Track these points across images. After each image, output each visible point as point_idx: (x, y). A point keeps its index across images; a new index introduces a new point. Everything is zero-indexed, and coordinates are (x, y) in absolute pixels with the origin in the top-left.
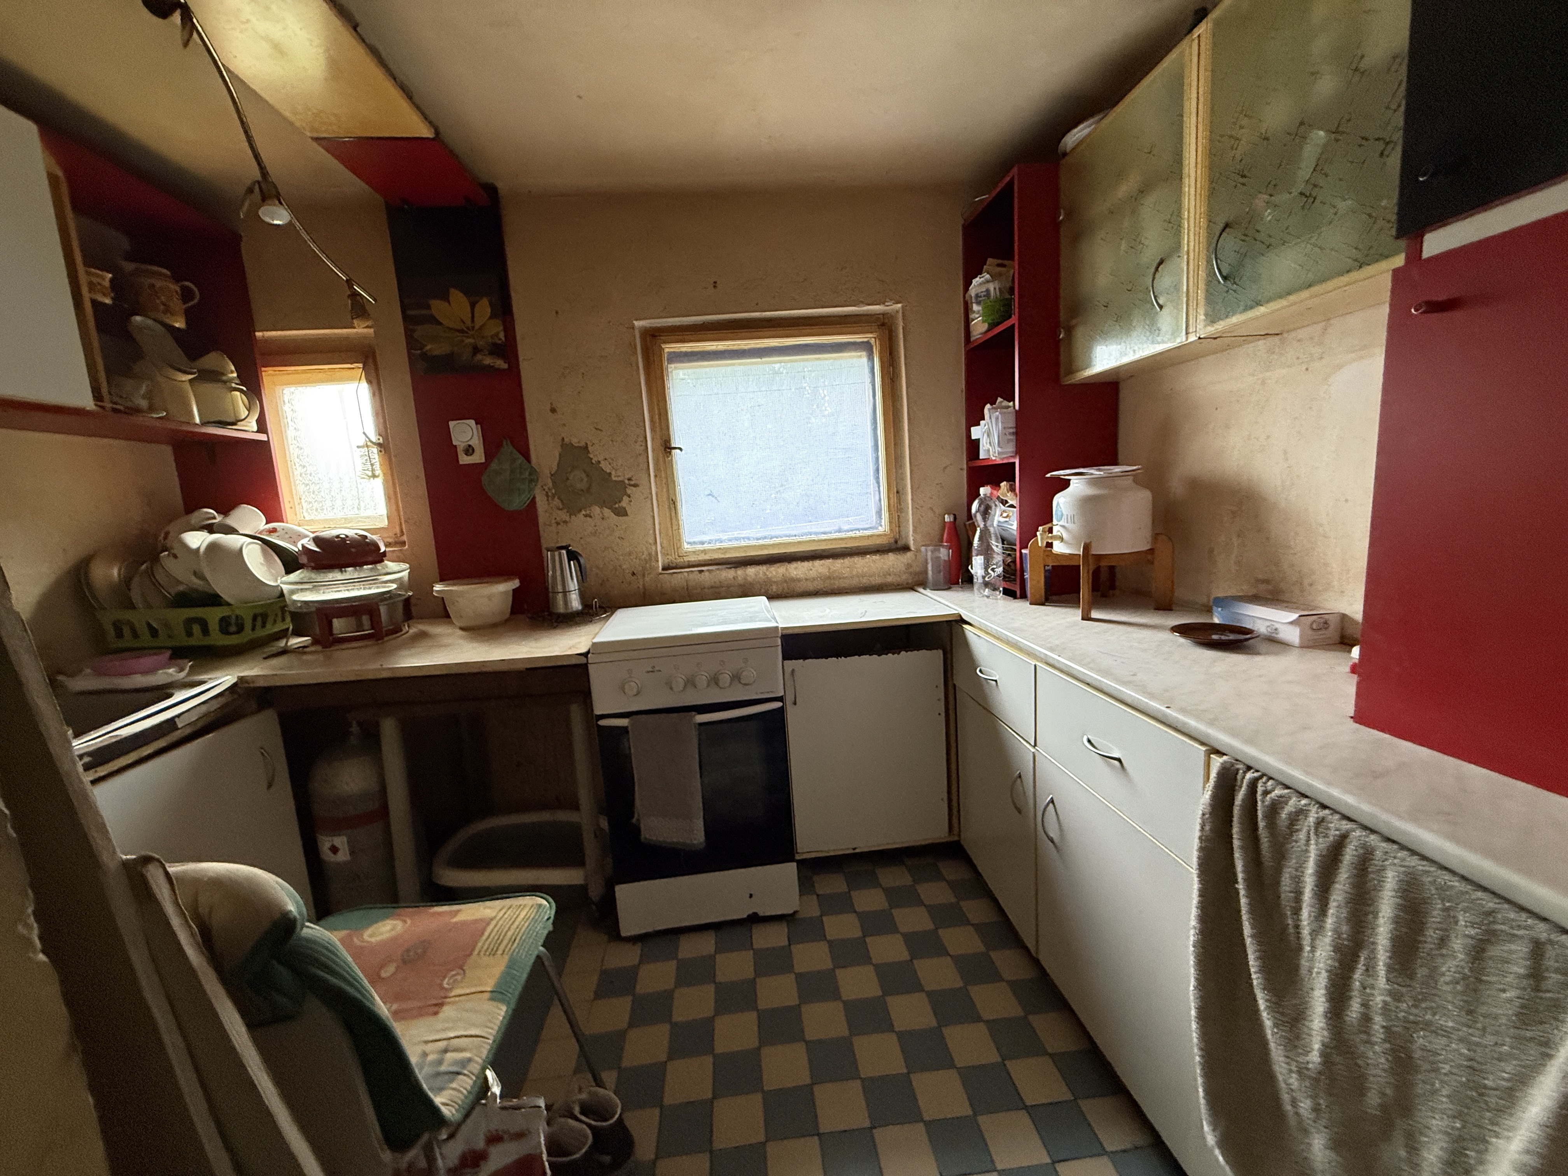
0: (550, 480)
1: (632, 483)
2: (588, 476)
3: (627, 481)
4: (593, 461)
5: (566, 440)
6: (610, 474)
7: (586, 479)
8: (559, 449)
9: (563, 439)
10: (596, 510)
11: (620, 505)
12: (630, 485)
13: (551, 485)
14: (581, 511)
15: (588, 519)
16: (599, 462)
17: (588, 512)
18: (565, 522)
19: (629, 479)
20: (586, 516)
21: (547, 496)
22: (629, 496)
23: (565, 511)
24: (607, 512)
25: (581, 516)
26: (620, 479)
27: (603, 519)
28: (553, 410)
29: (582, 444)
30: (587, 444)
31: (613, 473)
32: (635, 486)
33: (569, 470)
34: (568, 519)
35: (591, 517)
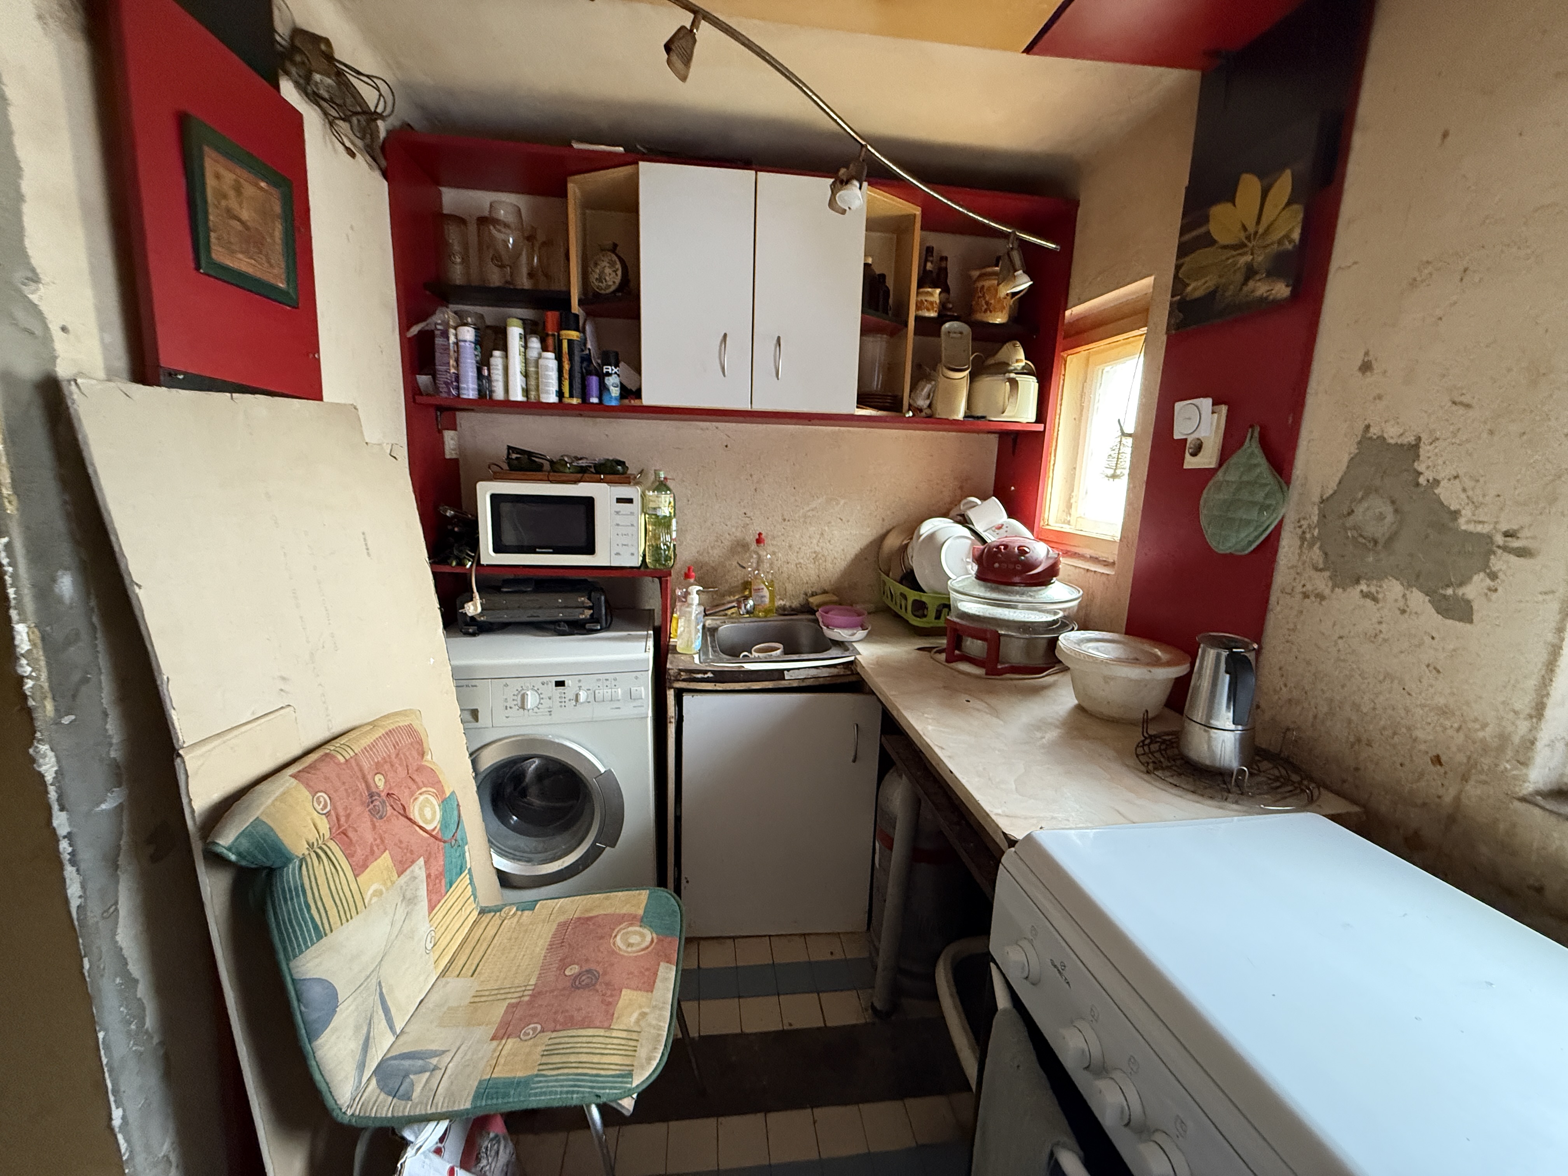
0: (1316, 509)
1: (1515, 544)
2: (1396, 511)
3: (1499, 539)
4: (1422, 480)
5: (1374, 431)
6: (1455, 515)
7: (1390, 518)
8: (1354, 450)
9: (1368, 427)
10: (1393, 589)
11: (1460, 592)
12: (1505, 549)
13: (1315, 519)
14: (1357, 581)
15: (1369, 602)
16: (1437, 482)
17: (1373, 589)
18: (1321, 597)
19: (1507, 534)
20: (1365, 595)
21: (1303, 539)
22: (1493, 576)
23: (1327, 574)
24: (1418, 599)
25: (1354, 592)
26: (1479, 528)
27: (1403, 612)
28: (1366, 367)
29: (1410, 439)
30: (1419, 439)
31: (1467, 513)
32: (1523, 553)
33: (1360, 495)
34: (1327, 592)
35: (1375, 600)
